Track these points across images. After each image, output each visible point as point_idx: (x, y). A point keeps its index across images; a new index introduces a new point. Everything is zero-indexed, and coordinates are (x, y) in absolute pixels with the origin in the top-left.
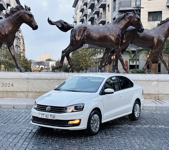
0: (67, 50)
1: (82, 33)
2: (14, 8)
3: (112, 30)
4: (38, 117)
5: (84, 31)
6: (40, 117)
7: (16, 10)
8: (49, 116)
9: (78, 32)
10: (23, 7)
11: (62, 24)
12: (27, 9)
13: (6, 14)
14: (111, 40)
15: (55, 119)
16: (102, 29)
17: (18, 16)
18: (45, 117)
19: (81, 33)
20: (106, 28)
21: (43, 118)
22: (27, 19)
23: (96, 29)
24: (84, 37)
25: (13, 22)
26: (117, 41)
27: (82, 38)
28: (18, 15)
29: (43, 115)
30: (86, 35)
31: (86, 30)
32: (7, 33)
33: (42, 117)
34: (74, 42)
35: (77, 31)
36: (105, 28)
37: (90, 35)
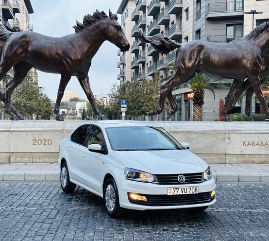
0: (170, 84)
1: (196, 55)
2: (91, 16)
3: (247, 50)
4: (166, 195)
5: (199, 52)
6: (172, 194)
7: (94, 20)
8: (188, 190)
9: (189, 53)
10: (105, 14)
11: (162, 41)
12: (112, 17)
13: (76, 25)
14: (245, 67)
15: (198, 193)
16: (229, 49)
17: (99, 30)
18: (180, 193)
19: (194, 56)
20: (236, 46)
21: (178, 194)
22: (113, 33)
23: (220, 48)
24: (199, 62)
25: (89, 39)
26: (255, 68)
27: (196, 63)
28: (97, 27)
29: (176, 191)
30: (203, 59)
31: (203, 51)
32: (79, 57)
33: (175, 194)
34: (183, 71)
35: (187, 52)
36: (234, 46)
37: (209, 58)
